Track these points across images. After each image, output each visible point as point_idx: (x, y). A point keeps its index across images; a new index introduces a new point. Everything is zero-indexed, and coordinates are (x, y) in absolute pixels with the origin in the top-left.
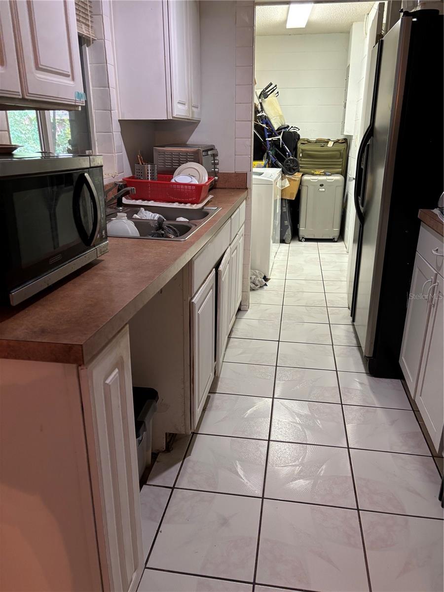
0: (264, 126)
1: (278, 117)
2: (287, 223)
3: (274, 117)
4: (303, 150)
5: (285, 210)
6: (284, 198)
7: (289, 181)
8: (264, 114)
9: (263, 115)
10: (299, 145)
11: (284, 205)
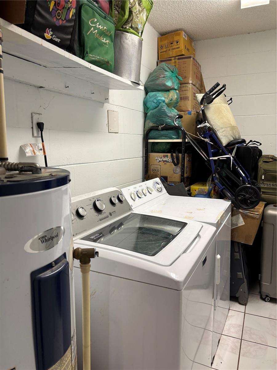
0: (207, 140)
1: (229, 129)
2: (240, 274)
3: (222, 128)
4: (266, 172)
5: (237, 256)
6: (236, 240)
7: (244, 218)
8: (207, 124)
9: (206, 126)
10: (261, 164)
11: (237, 250)
